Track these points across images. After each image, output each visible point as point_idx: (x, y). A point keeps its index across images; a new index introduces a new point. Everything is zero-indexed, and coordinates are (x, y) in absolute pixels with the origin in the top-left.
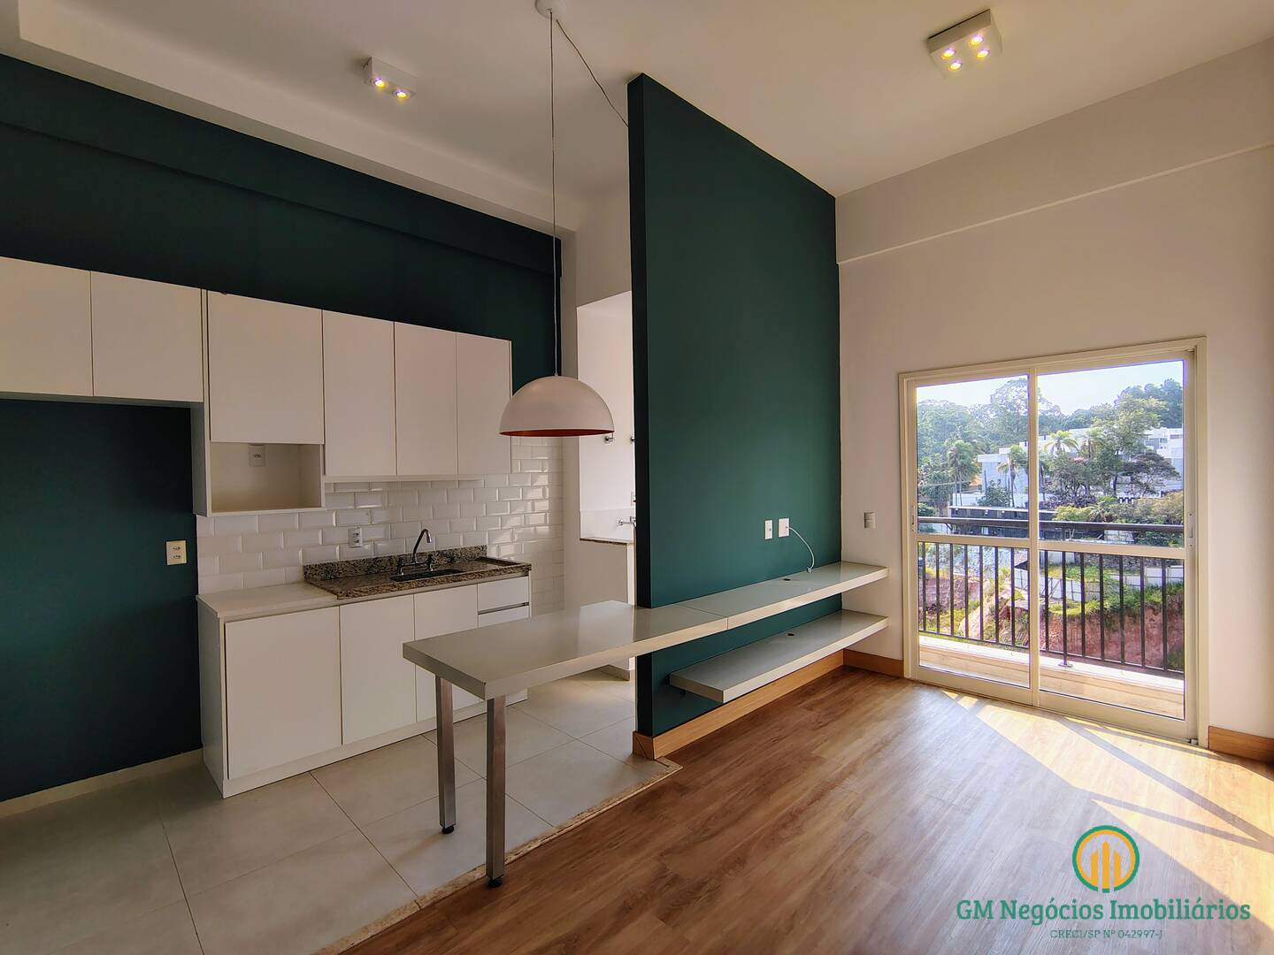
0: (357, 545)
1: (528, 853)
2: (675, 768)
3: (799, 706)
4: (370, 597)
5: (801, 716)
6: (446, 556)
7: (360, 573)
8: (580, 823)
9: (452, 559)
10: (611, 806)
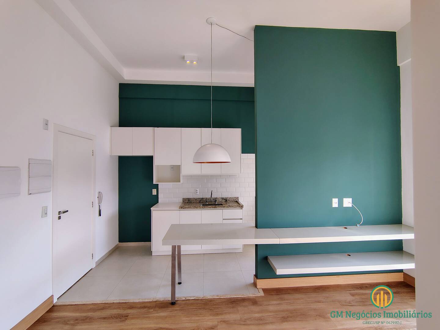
0: (197, 193)
1: (189, 300)
2: (262, 294)
3: (347, 292)
4: (188, 209)
5: (346, 297)
6: (224, 199)
7: (197, 202)
8: (211, 298)
9: (226, 200)
10: (225, 297)
